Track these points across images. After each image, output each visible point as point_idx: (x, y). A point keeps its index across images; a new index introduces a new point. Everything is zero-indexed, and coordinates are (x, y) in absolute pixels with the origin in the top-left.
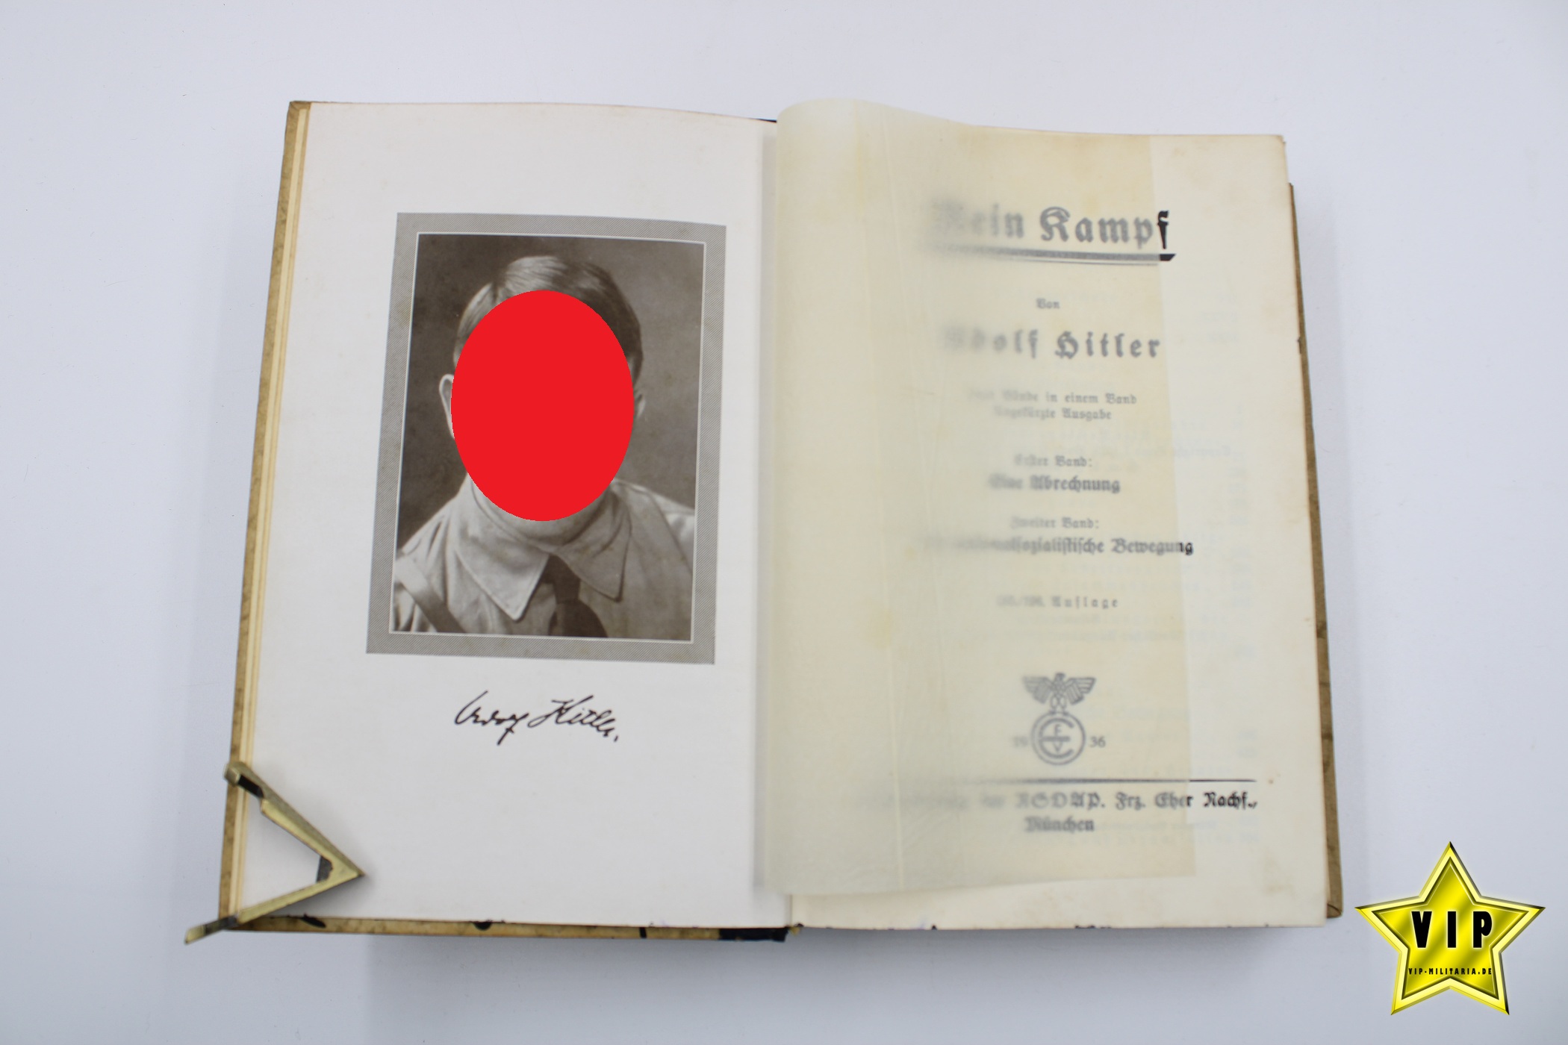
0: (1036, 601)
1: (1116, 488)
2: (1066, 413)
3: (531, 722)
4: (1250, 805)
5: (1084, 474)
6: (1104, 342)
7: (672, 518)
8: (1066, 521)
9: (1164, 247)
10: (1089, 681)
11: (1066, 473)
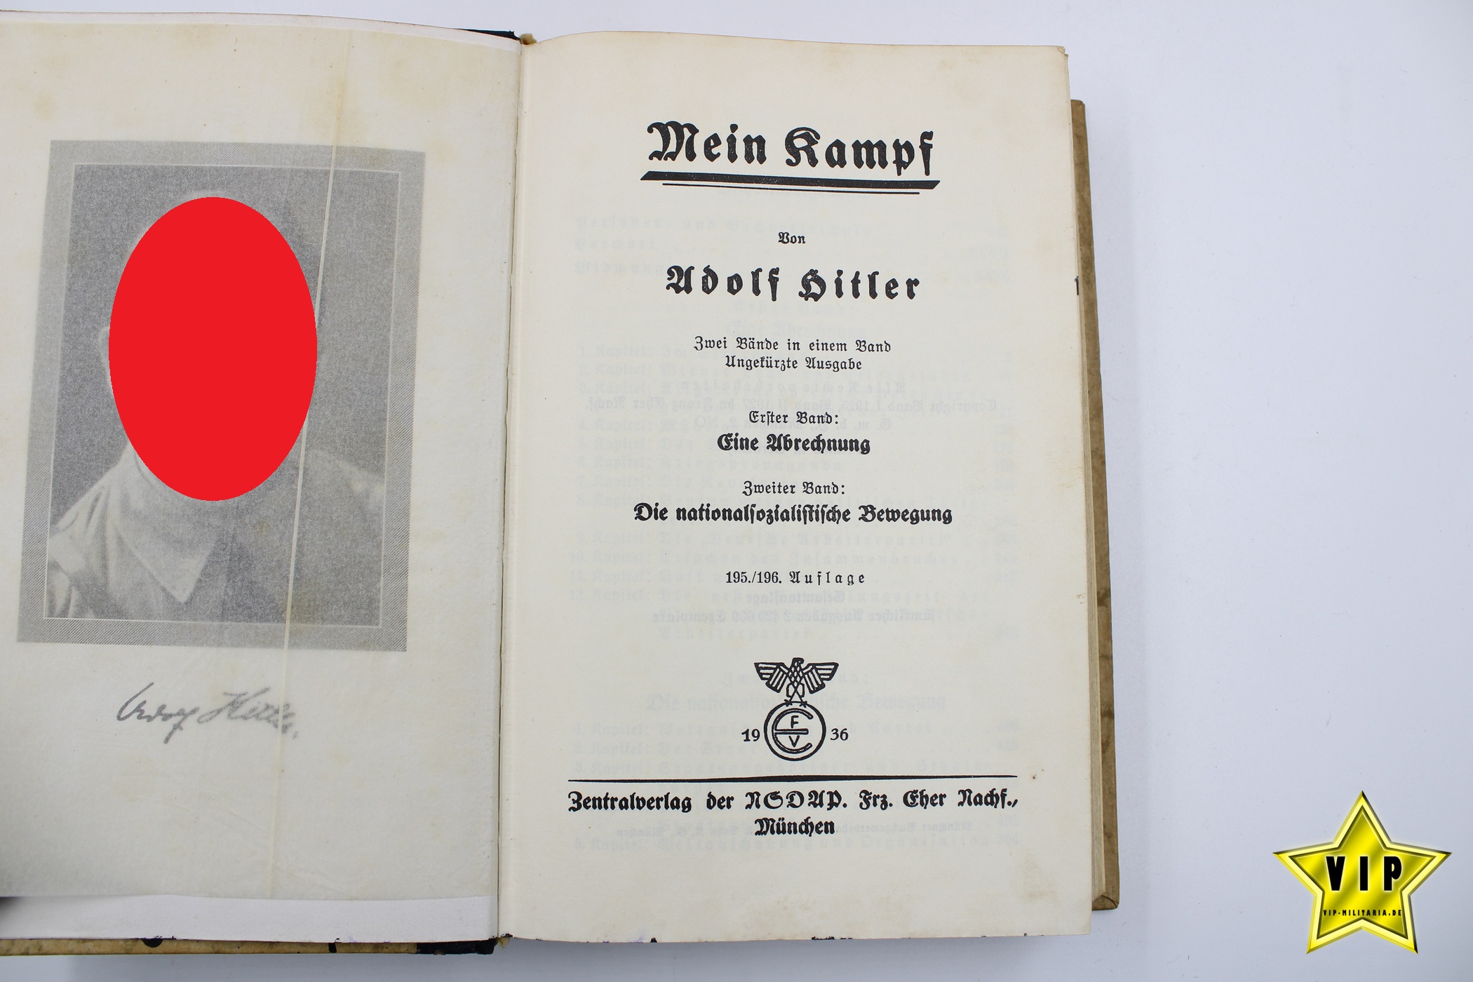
0: (772, 577)
1: (866, 449)
2: (810, 362)
3: (200, 718)
4: (1009, 803)
5: (829, 432)
6: (856, 282)
7: (358, 487)
8: (808, 486)
9: (927, 173)
10: (832, 667)
11: (808, 432)
